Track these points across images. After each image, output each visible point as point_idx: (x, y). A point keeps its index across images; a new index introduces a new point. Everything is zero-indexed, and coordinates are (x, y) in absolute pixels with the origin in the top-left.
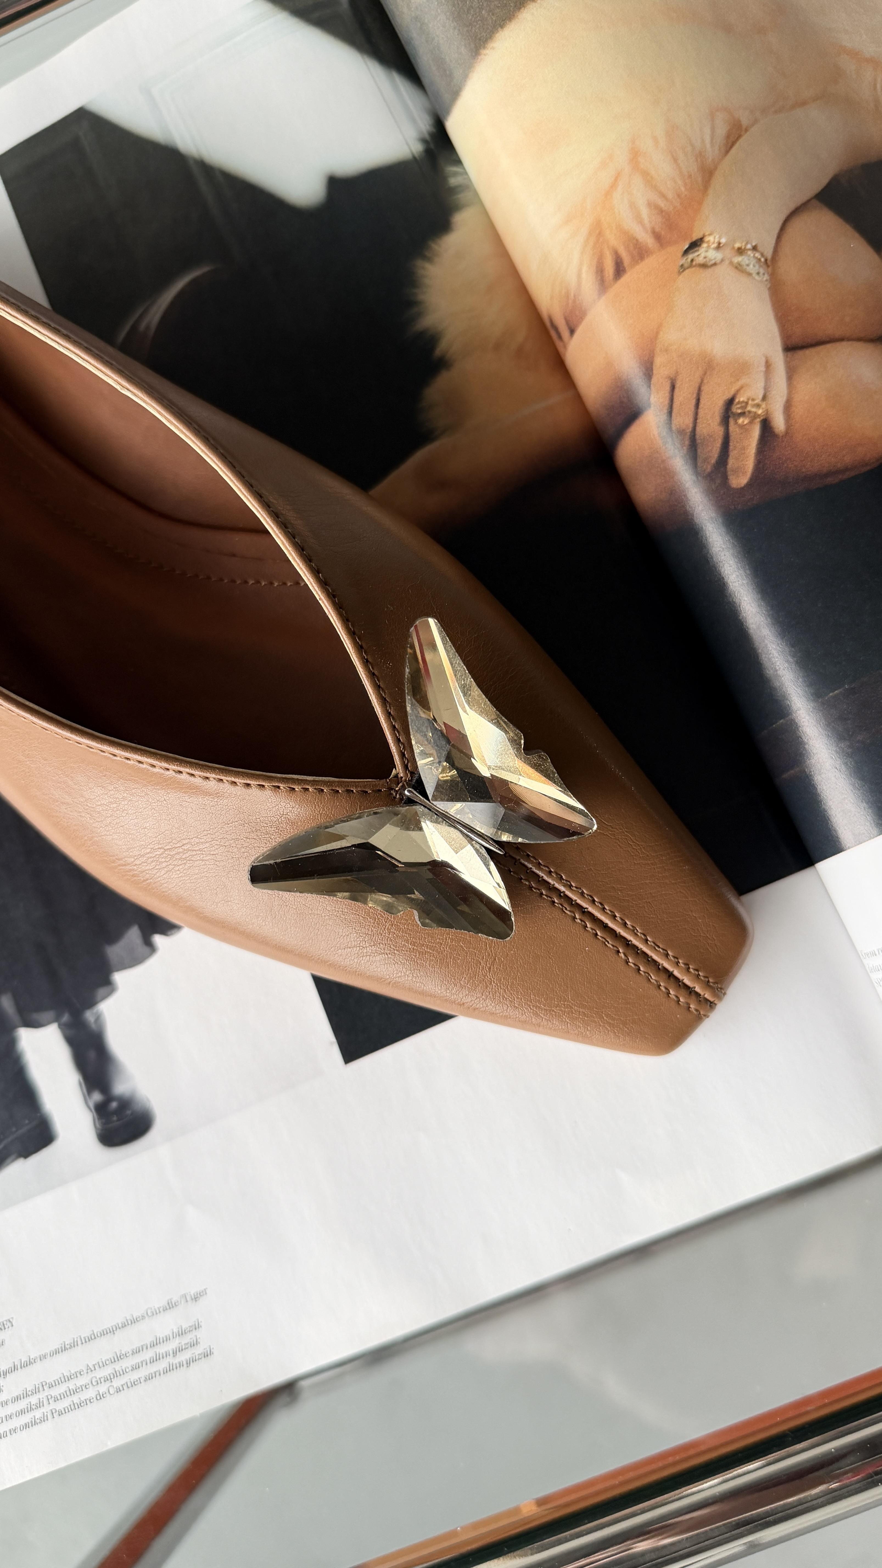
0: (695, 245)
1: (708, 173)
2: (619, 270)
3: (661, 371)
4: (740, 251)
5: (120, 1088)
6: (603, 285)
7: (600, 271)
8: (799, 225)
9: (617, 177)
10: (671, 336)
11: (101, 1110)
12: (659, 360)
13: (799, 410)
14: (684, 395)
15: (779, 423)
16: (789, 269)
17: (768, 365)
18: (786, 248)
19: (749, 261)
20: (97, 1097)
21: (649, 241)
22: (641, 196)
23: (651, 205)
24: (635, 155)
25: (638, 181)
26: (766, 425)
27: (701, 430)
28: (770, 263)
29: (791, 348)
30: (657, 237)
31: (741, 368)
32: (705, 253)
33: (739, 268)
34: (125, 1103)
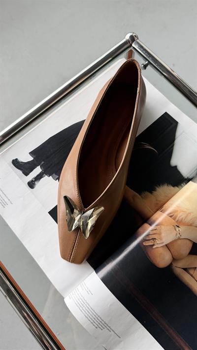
0: (178, 227)
1: (191, 225)
2: (171, 216)
3: (157, 227)
4: (179, 234)
5: (36, 183)
6: (168, 215)
7: (170, 213)
8: (188, 241)
9: (186, 212)
10: (163, 227)
11: (32, 181)
12: (159, 226)
13: (157, 249)
14: (155, 232)
15: (154, 247)
16: (179, 242)
17: (163, 243)
18: (183, 240)
19: (178, 235)
20: (34, 180)
21: (177, 219)
22: (183, 216)
23: (182, 218)
24: (190, 213)
25: (186, 215)
26: (154, 245)
27: (150, 236)
28: (179, 239)
29: (166, 245)
30: (178, 221)
31: (161, 239)
32: (177, 229)
33: (177, 234)
34: (34, 184)
